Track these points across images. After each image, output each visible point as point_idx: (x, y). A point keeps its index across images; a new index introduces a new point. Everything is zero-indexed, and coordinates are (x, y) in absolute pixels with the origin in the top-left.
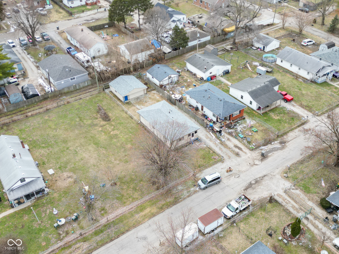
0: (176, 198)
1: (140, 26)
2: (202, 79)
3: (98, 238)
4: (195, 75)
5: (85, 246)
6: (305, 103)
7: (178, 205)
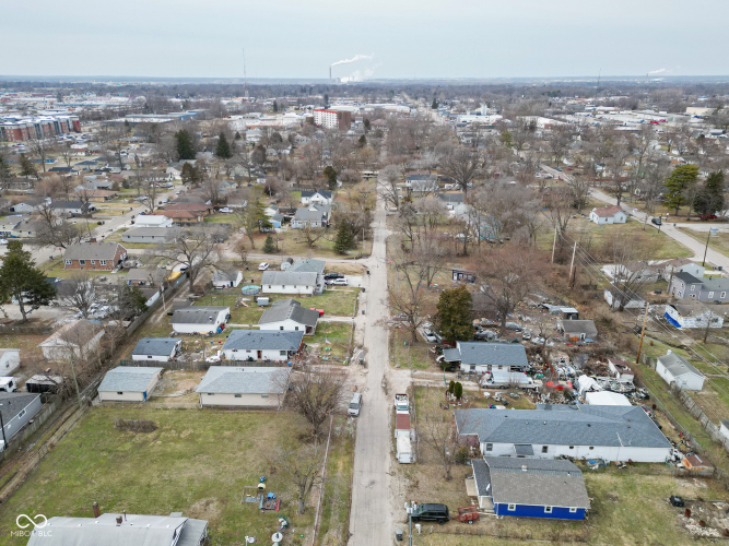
0: (347, 438)
1: (24, 316)
2: (211, 334)
3: (334, 518)
4: (195, 334)
5: (333, 533)
6: (335, 312)
7: (357, 440)
